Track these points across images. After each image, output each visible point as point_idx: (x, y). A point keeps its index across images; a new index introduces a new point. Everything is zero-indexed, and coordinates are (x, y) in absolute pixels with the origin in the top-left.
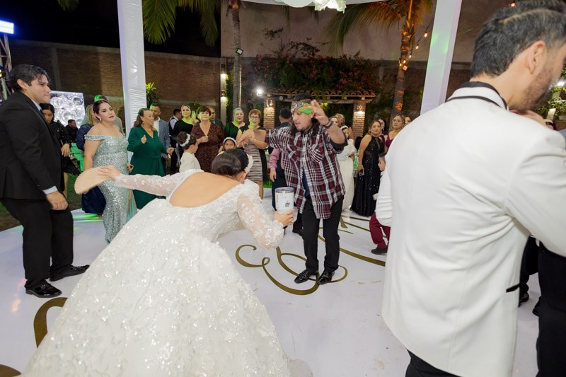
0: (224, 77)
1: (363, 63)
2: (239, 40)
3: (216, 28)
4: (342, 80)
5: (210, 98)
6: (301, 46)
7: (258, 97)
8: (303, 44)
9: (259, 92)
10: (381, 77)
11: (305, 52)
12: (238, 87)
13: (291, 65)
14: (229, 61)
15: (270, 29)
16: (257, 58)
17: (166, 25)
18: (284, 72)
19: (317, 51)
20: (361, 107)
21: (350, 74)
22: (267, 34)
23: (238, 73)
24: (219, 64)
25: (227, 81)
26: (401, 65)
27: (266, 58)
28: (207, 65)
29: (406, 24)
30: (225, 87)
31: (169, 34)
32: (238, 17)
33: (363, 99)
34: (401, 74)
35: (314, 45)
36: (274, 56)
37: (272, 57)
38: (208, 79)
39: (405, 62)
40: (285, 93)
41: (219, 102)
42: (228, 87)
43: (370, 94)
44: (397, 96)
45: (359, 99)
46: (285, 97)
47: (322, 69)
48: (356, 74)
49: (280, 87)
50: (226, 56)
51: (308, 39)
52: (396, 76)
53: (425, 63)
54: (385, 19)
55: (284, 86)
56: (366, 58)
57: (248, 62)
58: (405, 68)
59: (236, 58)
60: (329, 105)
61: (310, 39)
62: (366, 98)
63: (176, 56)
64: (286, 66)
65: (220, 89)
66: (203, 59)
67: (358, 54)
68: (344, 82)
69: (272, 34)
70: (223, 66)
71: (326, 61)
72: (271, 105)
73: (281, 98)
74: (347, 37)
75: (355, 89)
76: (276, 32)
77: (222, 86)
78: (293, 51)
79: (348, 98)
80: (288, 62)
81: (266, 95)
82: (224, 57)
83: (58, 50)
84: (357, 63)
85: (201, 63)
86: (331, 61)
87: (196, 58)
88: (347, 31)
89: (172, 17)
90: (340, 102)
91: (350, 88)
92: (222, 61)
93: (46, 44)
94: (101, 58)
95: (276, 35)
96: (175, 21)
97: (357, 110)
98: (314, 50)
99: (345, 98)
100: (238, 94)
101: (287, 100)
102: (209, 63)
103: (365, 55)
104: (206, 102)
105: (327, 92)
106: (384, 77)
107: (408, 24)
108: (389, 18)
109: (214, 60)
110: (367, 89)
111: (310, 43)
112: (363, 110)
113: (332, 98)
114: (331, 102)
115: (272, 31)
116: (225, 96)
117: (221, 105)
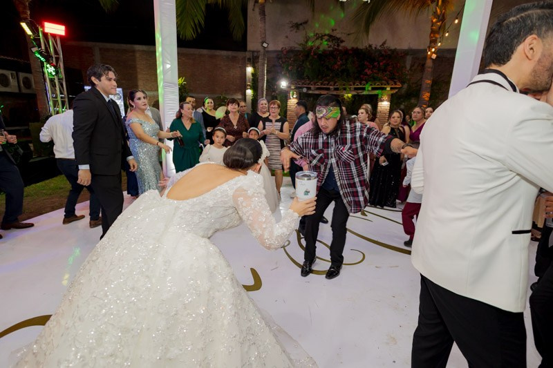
0: (250, 70)
1: (389, 53)
2: (265, 33)
3: (243, 22)
4: (366, 70)
5: (236, 91)
6: (326, 37)
7: (282, 89)
9: (284, 84)
10: (408, 67)
11: (330, 44)
12: (263, 79)
13: (316, 57)
14: (255, 54)
15: (295, 22)
16: (282, 51)
17: (196, 22)
18: (308, 64)
19: (342, 41)
20: (385, 97)
21: (376, 64)
22: (292, 27)
23: (264, 65)
24: (245, 57)
25: (253, 75)
26: (429, 53)
27: (291, 51)
28: (234, 59)
29: (437, 11)
30: (251, 80)
31: (199, 31)
32: (264, 11)
33: (388, 89)
34: (429, 63)
35: (338, 36)
36: (300, 48)
37: (297, 49)
38: (235, 73)
39: (433, 50)
40: (309, 84)
41: (244, 95)
42: (253, 80)
43: (396, 84)
44: (424, 86)
45: (385, 89)
46: (309, 89)
47: (346, 60)
48: (381, 64)
49: (304, 79)
50: (252, 49)
51: (333, 30)
52: (423, 65)
53: (454, 51)
54: (414, 6)
55: (308, 78)
56: (393, 48)
57: (274, 55)
58: (434, 56)
59: (262, 50)
60: (354, 96)
61: (336, 30)
62: (391, 88)
63: (205, 52)
64: (310, 58)
65: (245, 82)
66: (230, 53)
67: (384, 43)
68: (369, 72)
69: (297, 26)
70: (249, 59)
71: (351, 52)
72: (295, 96)
73: (305, 90)
74: (372, 27)
75: (380, 80)
76: (301, 24)
77: (247, 79)
78: (318, 43)
79: (373, 89)
80: (312, 54)
81: (289, 87)
82: (250, 51)
83: (100, 49)
84: (383, 53)
85: (228, 57)
86: (356, 52)
87: (224, 53)
88: (373, 20)
89: (202, 14)
90: (365, 93)
91: (375, 79)
92: (248, 55)
93: (90, 44)
94: (138, 55)
95: (301, 27)
96: (205, 17)
97: (382, 101)
98: (339, 41)
99: (370, 89)
100: (263, 86)
101: (311, 92)
102: (235, 57)
103: (393, 44)
104: (232, 95)
105: (351, 83)
106: (412, 66)
107: (439, 11)
108: (418, 5)
109: (240, 54)
110: (393, 79)
111: (334, 34)
112: (388, 101)
113: (356, 89)
114: (355, 93)
115: (297, 23)
116: (250, 89)
117: (247, 97)
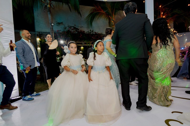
0: (38, 39)
8: (73, 27)
9: (62, 42)
14: (40, 33)
24: (35, 34)
30: (39, 44)
32: (50, 11)
35: (77, 27)
51: (75, 25)
65: (36, 45)
68: (94, 38)
70: (37, 35)
74: (93, 23)
77: (37, 43)
82: (37, 32)
92: (37, 33)
95: (61, 24)
98: (77, 29)
111: (75, 27)
115: (58, 23)
116: (39, 47)
117: (38, 51)
